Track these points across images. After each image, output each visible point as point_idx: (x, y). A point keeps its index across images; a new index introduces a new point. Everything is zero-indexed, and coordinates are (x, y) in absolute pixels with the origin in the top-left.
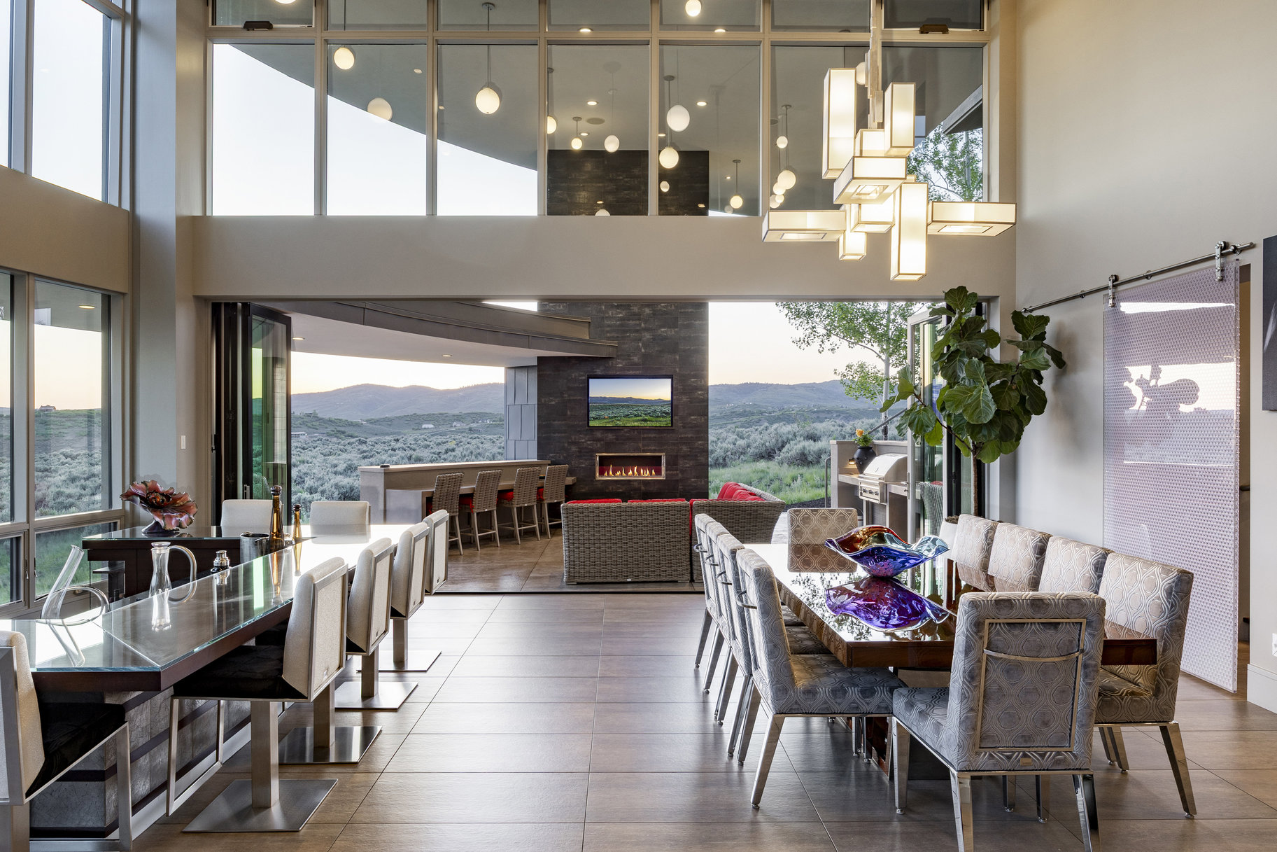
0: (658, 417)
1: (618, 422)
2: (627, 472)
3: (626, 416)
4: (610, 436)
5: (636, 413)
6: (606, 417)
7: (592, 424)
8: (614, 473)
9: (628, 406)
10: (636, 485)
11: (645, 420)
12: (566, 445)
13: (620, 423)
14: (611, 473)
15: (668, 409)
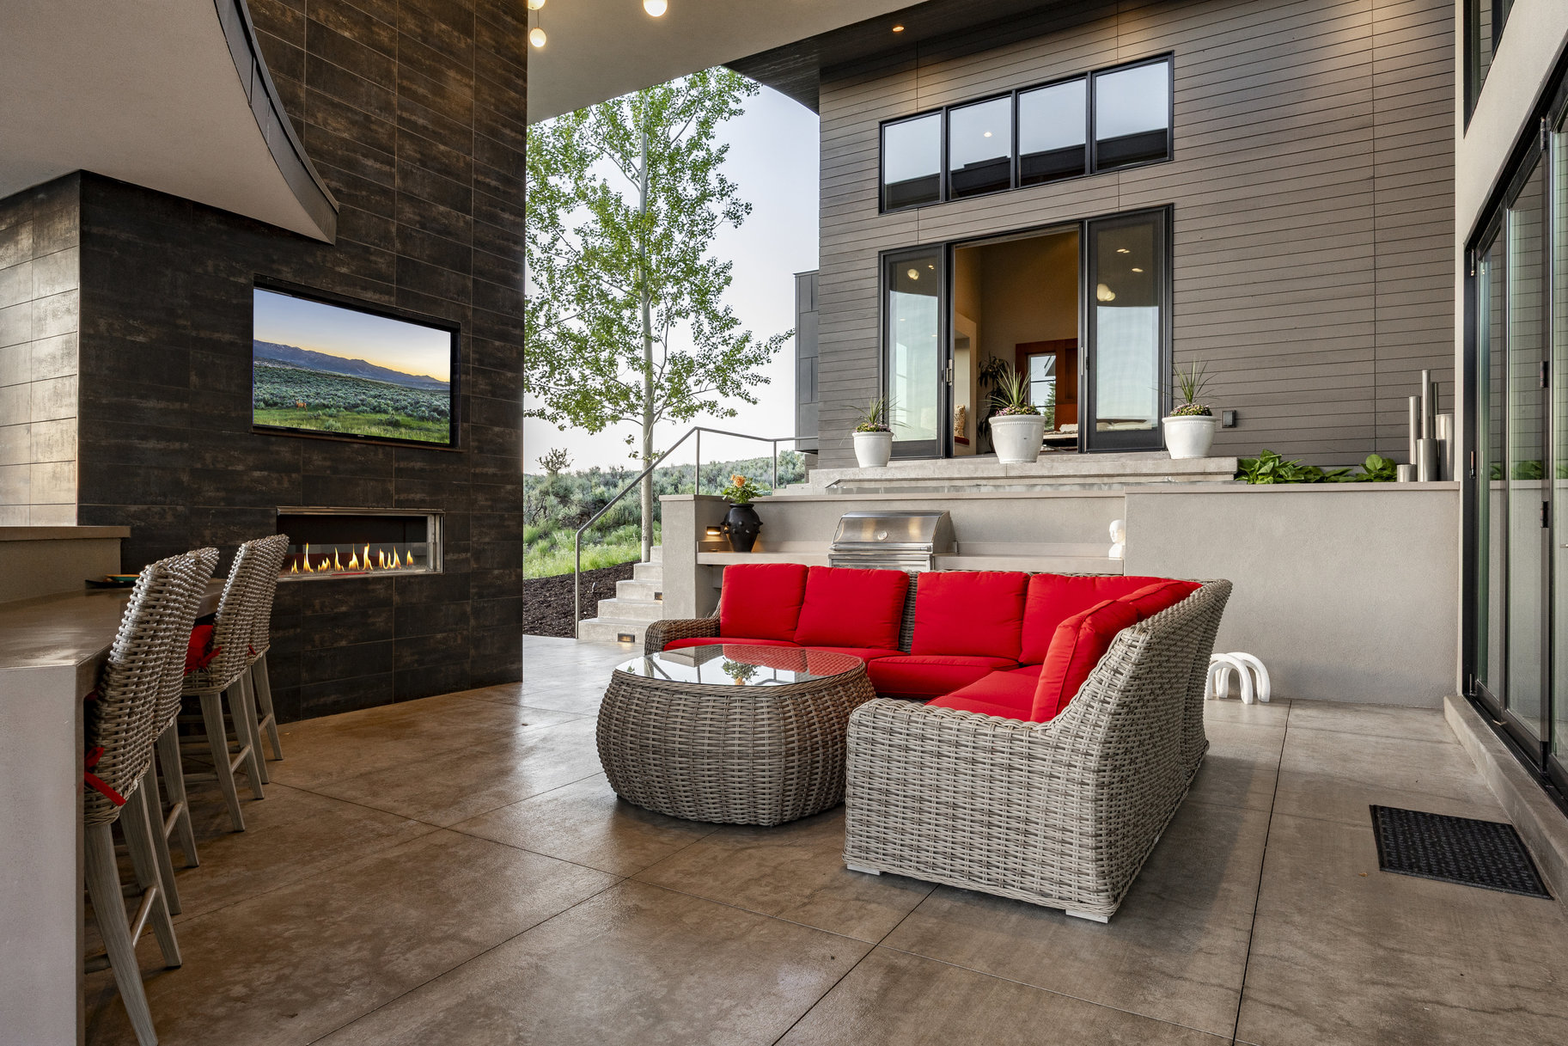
0: (422, 419)
1: (331, 421)
2: (345, 560)
3: (351, 408)
4: (318, 459)
5: (374, 402)
6: (300, 403)
7: (262, 418)
8: (315, 561)
9: (356, 383)
10: (380, 590)
11: (396, 424)
12: (185, 478)
13: (337, 426)
14: (306, 564)
15: (444, 403)
